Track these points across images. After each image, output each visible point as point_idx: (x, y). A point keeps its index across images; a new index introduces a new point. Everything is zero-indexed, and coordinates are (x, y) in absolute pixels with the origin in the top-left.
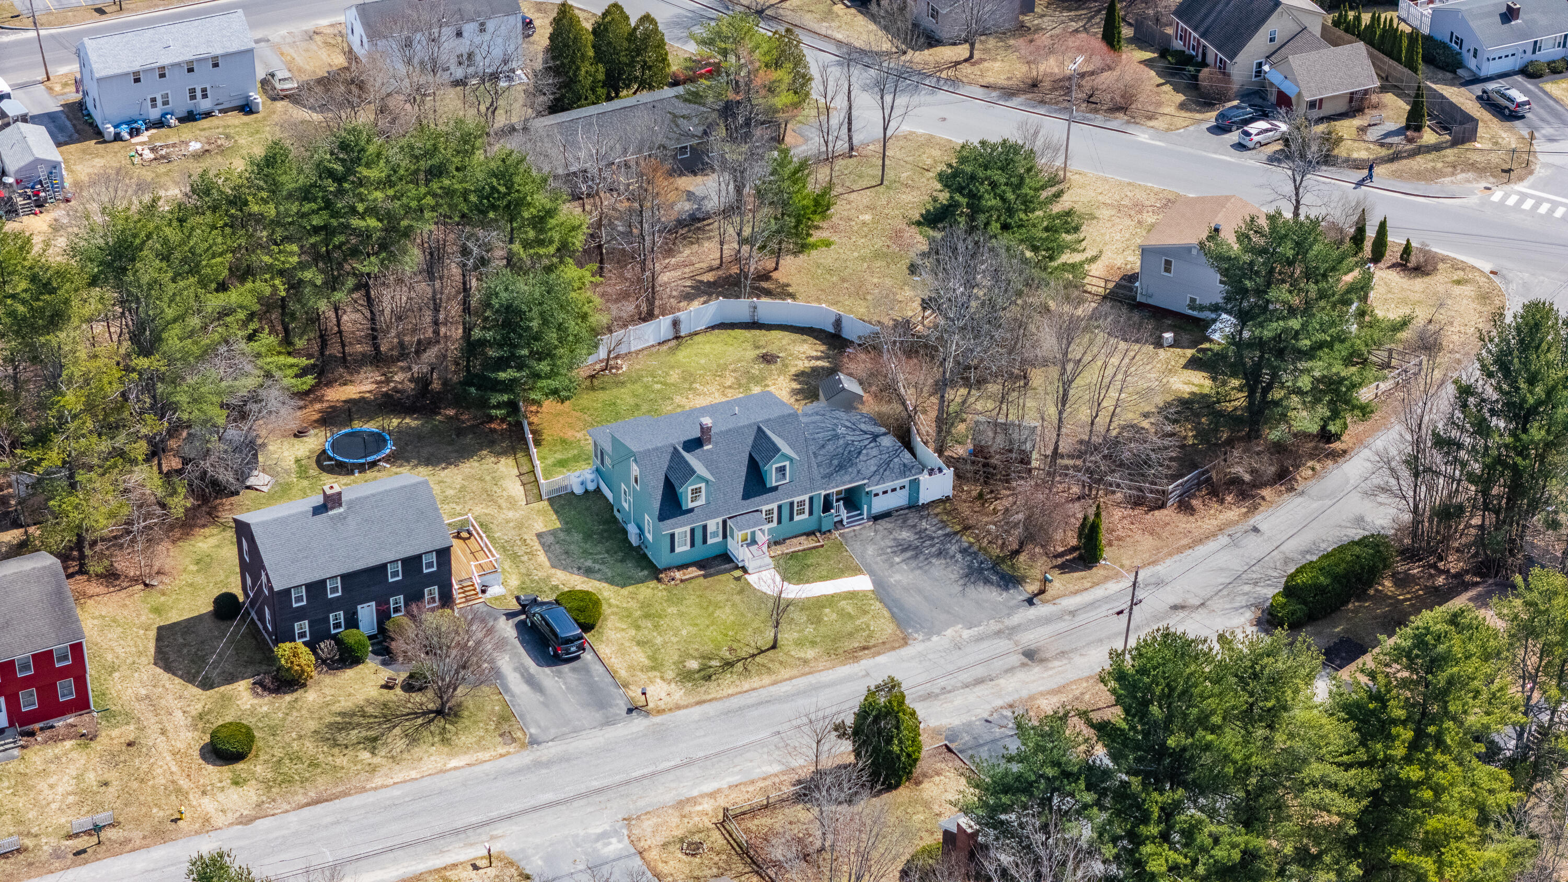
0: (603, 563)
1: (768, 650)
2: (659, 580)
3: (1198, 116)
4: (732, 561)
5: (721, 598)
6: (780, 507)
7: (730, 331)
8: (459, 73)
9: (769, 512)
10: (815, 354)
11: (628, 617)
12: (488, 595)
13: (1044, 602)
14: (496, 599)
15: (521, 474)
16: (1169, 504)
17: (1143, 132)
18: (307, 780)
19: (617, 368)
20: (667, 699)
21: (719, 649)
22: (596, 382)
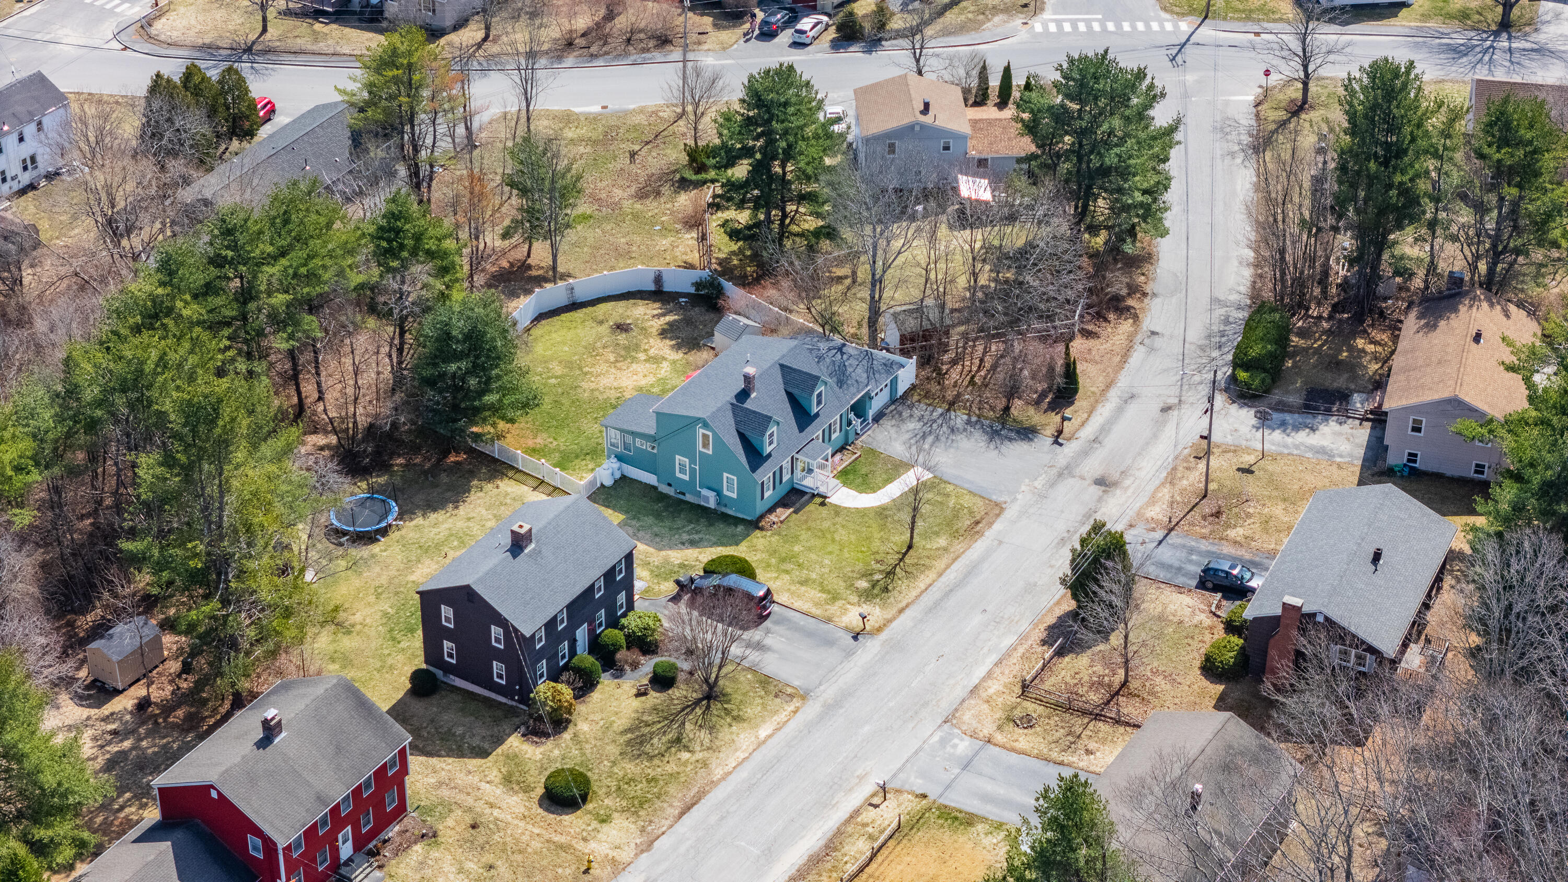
1: (907, 551)
2: (762, 529)
4: (806, 493)
5: (826, 524)
6: (823, 431)
8: (26, 178)
10: (656, 312)
11: (772, 566)
16: (1075, 334)
18: (660, 794)
21: (870, 565)
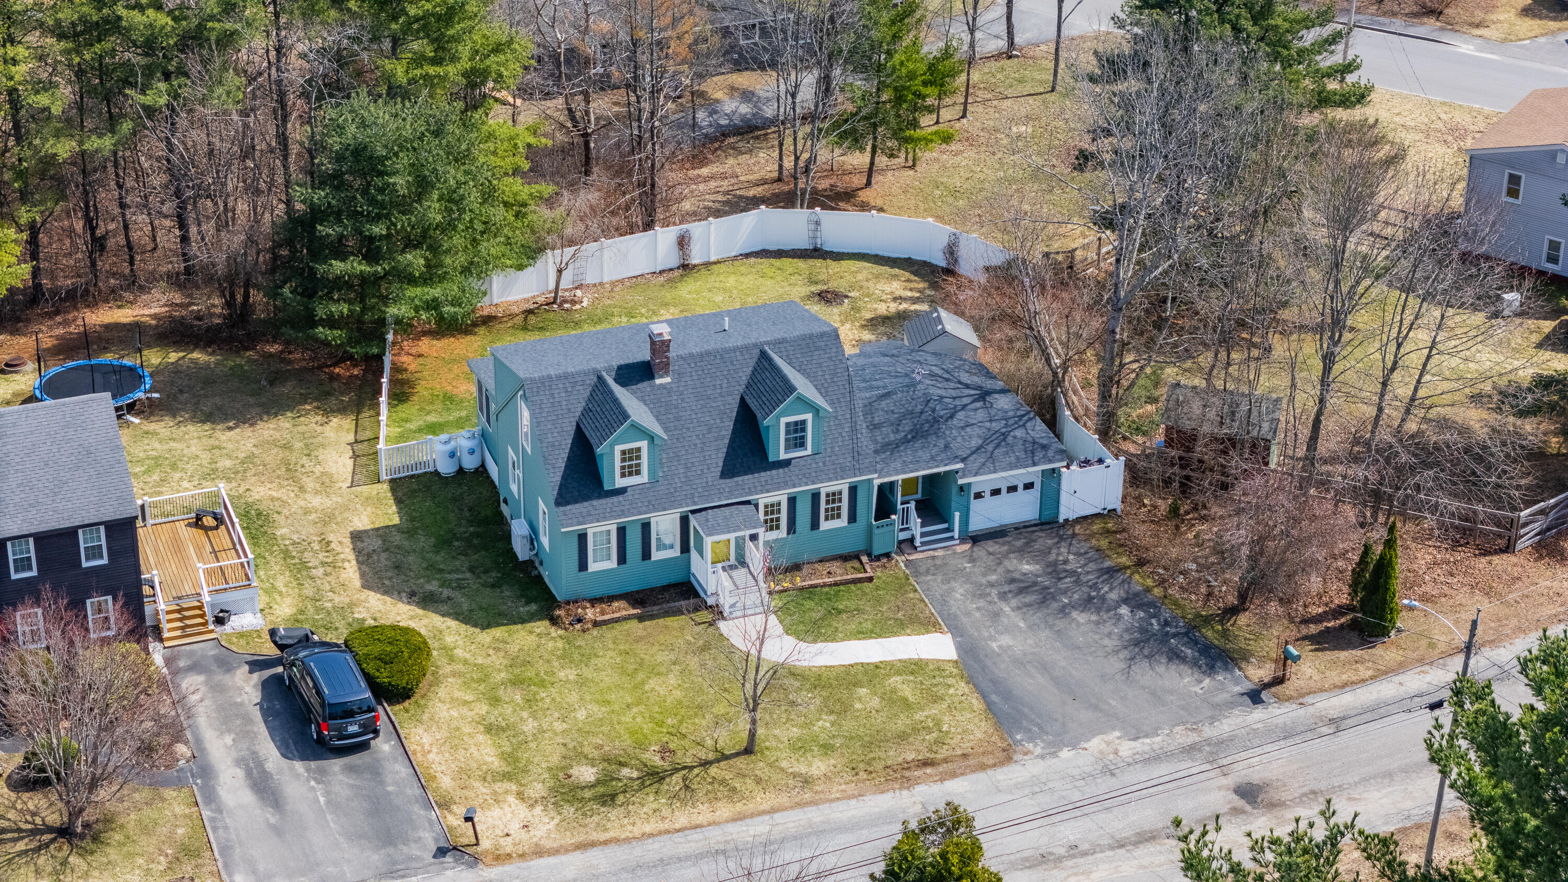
0: (460, 587)
1: (737, 754)
2: (554, 621)
3: (1553, 25)
4: (697, 595)
5: (663, 657)
6: (792, 501)
7: (773, 261)
9: (773, 509)
10: (907, 294)
11: (480, 681)
12: (227, 628)
13: (1280, 699)
14: (241, 635)
15: (356, 442)
16: (1520, 545)
17: (1466, 42)
19: (574, 302)
20: (523, 835)
21: (642, 746)
22: (532, 320)
